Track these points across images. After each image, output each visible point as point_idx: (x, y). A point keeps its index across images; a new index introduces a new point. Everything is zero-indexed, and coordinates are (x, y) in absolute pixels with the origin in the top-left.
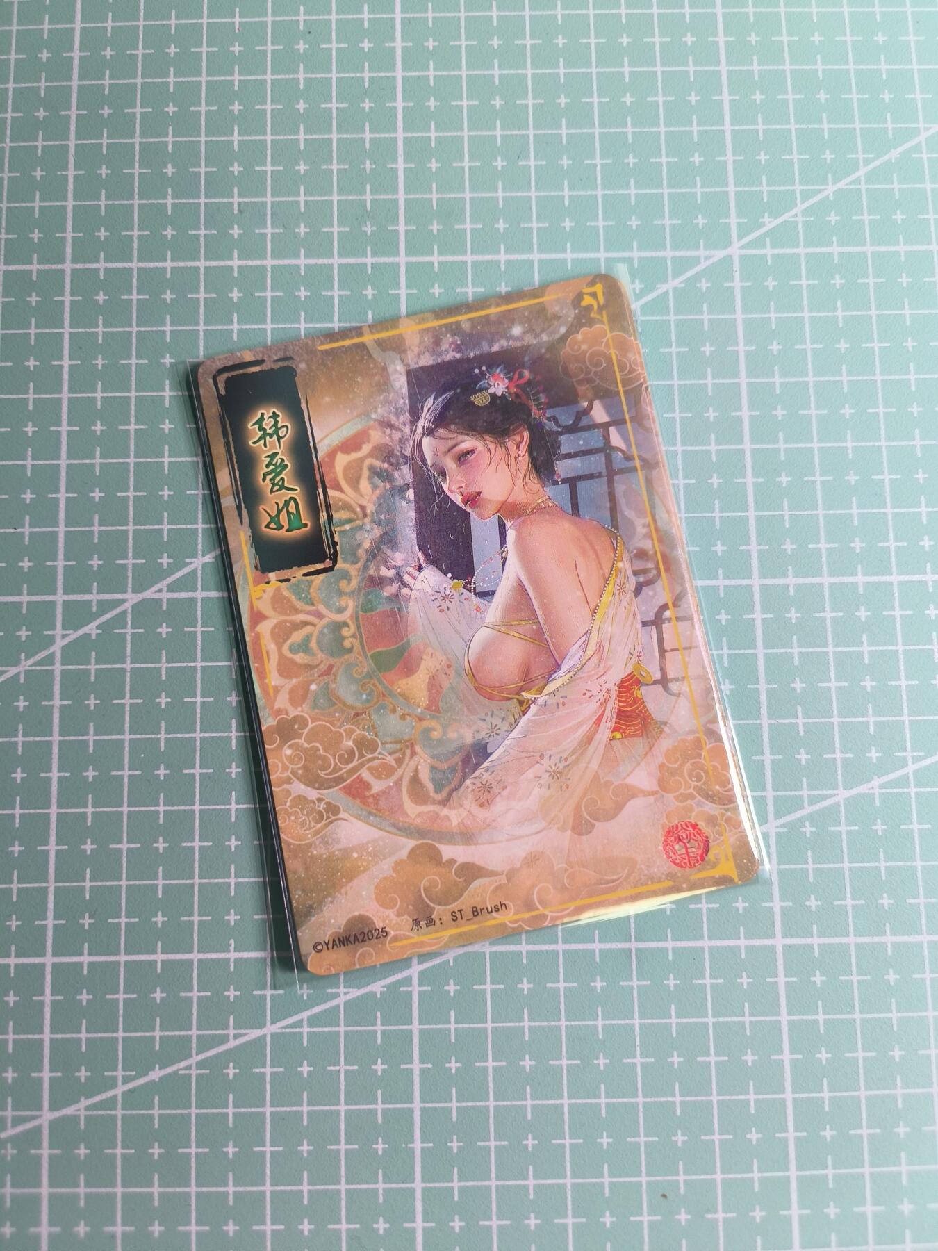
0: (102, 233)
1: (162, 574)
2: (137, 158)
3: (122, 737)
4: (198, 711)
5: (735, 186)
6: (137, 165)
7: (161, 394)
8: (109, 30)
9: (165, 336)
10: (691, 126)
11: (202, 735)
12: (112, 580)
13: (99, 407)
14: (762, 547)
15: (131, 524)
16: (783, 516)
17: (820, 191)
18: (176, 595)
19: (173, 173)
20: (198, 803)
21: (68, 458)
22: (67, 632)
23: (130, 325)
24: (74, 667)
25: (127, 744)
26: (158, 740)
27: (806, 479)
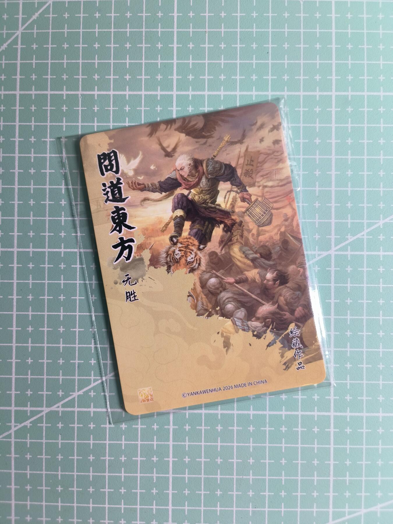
0: (31, 234)
1: (60, 399)
2: (48, 196)
3: (42, 472)
4: (75, 463)
5: (335, 220)
6: (47, 199)
7: (59, 313)
8: (33, 127)
9: (61, 285)
10: (316, 187)
11: (77, 473)
12: (37, 401)
13: (30, 319)
14: (336, 398)
15: (45, 375)
16: (347, 383)
17: (376, 223)
18: (66, 409)
19: (65, 204)
20: (75, 503)
21: (16, 343)
22: (17, 424)
23: (44, 280)
24: (20, 440)
25: (44, 476)
26: (58, 474)
27: (359, 366)
